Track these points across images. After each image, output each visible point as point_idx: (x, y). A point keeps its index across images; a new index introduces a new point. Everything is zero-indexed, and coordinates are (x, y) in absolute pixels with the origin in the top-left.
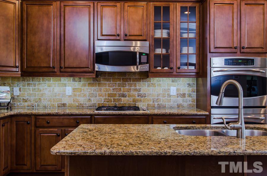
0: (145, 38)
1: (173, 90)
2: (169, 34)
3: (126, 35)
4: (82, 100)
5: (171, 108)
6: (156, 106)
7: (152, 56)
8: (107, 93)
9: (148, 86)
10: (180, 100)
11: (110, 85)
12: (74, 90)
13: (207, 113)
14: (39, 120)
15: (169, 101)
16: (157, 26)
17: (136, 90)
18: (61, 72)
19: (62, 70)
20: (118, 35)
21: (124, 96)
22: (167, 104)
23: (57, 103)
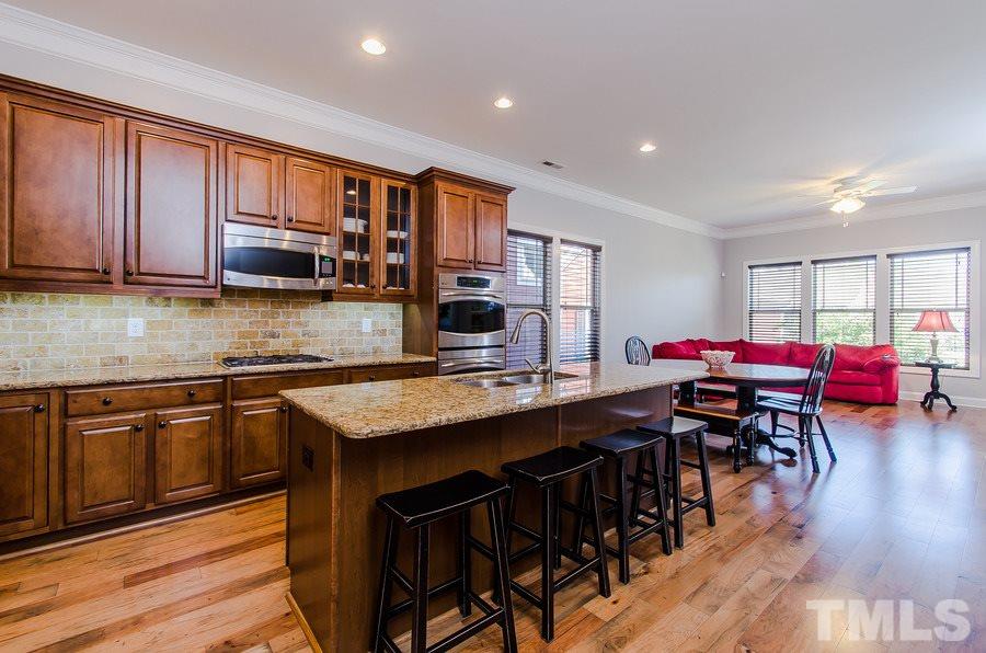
0: (326, 230)
1: (367, 325)
2: (367, 228)
3: (290, 220)
4: (172, 347)
5: (363, 354)
6: (337, 352)
7: (339, 265)
8: (236, 330)
9: (323, 317)
10: (378, 341)
11: (245, 313)
12: (150, 325)
13: (434, 359)
14: (79, 399)
15: (360, 342)
16: (349, 212)
17: (299, 324)
18: (126, 282)
19: (130, 279)
20: (274, 218)
21: (273, 336)
22: (356, 348)
23: (98, 357)
